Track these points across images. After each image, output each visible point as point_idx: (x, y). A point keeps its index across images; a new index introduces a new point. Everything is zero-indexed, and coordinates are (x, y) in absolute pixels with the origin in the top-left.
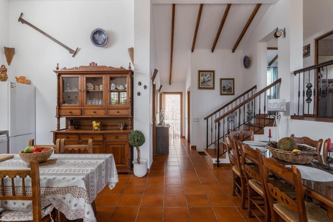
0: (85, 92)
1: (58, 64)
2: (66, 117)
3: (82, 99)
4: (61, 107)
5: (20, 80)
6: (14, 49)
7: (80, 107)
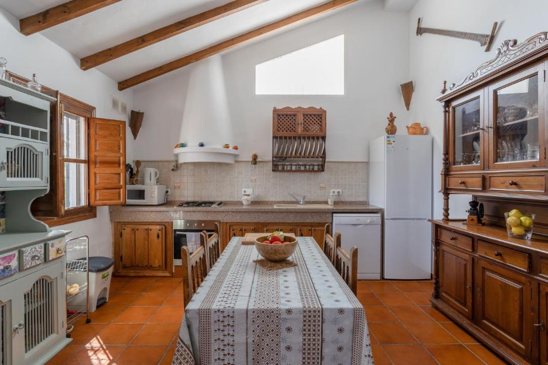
0: (491, 131)
1: (445, 83)
2: (473, 196)
3: (486, 149)
4: (450, 171)
5: (410, 130)
6: (411, 82)
7: (481, 170)
